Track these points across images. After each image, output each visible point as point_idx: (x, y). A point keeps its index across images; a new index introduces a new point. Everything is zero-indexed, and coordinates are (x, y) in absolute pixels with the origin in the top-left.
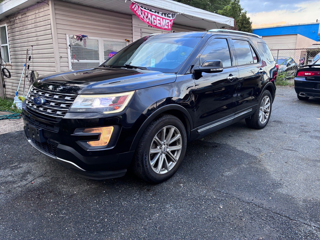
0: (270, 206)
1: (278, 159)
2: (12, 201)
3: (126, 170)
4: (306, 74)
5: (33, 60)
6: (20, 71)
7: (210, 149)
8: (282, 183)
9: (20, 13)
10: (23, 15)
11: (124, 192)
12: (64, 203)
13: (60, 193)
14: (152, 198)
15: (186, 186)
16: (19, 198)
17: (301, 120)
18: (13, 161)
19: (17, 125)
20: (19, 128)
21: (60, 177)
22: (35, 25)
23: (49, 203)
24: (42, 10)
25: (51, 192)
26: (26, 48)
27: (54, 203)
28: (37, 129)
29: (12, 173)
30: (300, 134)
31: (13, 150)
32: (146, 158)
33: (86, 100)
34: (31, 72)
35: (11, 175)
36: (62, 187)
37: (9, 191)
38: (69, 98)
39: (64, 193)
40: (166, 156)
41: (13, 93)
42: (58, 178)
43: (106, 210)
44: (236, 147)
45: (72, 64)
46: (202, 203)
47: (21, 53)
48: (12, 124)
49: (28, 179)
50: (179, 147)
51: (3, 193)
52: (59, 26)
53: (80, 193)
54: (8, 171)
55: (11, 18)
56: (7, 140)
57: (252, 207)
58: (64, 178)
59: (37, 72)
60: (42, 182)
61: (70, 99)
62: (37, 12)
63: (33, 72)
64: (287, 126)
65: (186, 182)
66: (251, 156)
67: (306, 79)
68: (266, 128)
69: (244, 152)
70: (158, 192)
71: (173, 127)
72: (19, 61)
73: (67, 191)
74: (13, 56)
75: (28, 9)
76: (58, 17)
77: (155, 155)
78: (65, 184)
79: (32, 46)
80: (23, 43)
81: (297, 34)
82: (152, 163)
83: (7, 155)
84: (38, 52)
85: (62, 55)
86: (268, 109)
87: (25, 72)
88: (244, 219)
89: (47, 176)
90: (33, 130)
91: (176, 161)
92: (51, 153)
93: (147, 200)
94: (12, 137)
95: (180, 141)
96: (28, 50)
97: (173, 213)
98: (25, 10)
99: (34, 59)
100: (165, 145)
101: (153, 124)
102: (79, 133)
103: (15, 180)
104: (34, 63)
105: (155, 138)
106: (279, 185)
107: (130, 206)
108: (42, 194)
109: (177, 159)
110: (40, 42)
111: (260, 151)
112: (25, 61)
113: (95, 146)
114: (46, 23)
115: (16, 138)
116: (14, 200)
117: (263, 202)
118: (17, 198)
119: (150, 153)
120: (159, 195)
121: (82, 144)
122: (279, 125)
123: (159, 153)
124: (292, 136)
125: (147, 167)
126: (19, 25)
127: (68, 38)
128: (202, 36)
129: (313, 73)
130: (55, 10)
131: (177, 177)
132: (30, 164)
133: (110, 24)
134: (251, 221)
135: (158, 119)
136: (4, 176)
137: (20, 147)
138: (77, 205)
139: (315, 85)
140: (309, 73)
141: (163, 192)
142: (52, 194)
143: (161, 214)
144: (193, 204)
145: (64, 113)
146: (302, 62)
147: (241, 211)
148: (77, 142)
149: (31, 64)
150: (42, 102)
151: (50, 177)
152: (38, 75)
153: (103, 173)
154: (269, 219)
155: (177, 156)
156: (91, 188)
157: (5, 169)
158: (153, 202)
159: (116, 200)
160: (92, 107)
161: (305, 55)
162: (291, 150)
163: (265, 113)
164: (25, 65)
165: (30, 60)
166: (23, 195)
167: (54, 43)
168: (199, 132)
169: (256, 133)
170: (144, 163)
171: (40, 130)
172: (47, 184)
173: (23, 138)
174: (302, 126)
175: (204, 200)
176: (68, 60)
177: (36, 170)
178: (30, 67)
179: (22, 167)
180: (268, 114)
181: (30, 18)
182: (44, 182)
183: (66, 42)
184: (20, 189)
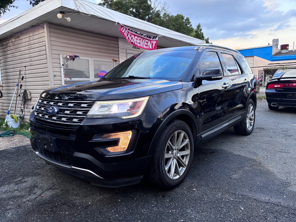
0: (287, 204)
1: (276, 161)
2: (24, 215)
3: (142, 177)
4: (275, 86)
5: (25, 80)
6: (11, 91)
7: (209, 155)
8: (289, 182)
9: (13, 37)
10: (16, 38)
11: (140, 200)
12: (81, 215)
13: (74, 205)
14: (170, 204)
15: (199, 190)
16: (32, 212)
17: (280, 126)
18: (16, 176)
19: (12, 142)
20: (14, 145)
21: (70, 189)
22: (29, 48)
23: (65, 216)
24: (37, 33)
25: (64, 204)
26: (19, 69)
27: (70, 215)
28: (51, 139)
29: (18, 187)
30: (285, 138)
31: (13, 165)
32: (162, 163)
33: (103, 107)
34: (23, 91)
35: (17, 190)
36: (74, 198)
37: (19, 206)
38: (85, 105)
39: (78, 205)
40: (177, 161)
41: (3, 113)
42: (68, 191)
43: (127, 219)
44: (232, 152)
45: (65, 82)
46: (222, 206)
47: (13, 74)
48: (7, 141)
49: (36, 192)
50: (187, 152)
51: (13, 208)
52: (53, 47)
53: (94, 203)
54: (12, 186)
55: (3, 42)
56: (5, 156)
57: (271, 206)
58: (73, 189)
59: (30, 90)
60: (52, 195)
61: (87, 106)
62: (31, 35)
63: (25, 91)
64: (270, 131)
65: (198, 187)
66: (249, 159)
67: (276, 91)
68: (252, 134)
69: (242, 156)
70: (174, 197)
71: (183, 132)
72: (10, 81)
73: (80, 202)
74: (4, 77)
75: (22, 32)
76: (52, 39)
77: (168, 160)
78: (76, 195)
79: (25, 67)
80: (16, 65)
81: (254, 56)
82: (167, 168)
83: (9, 171)
84: (31, 72)
85: (55, 73)
86: (252, 116)
87: (18, 92)
88: (269, 219)
89: (56, 189)
90: (45, 140)
91: (185, 166)
92: (64, 163)
93: (165, 206)
94: (9, 153)
95: (188, 146)
96: (20, 71)
97: (197, 217)
98: (18, 34)
99: (27, 79)
100: (176, 150)
101: (166, 129)
102: (97, 139)
103: (23, 194)
104: (27, 83)
105: (169, 143)
106: (287, 184)
107: (151, 213)
108: (55, 207)
109: (187, 164)
110: (34, 63)
111: (255, 154)
112: (18, 82)
113: (114, 151)
114: (41, 44)
115: (14, 154)
116: (26, 215)
117: (280, 200)
118: (29, 213)
119: (165, 158)
120: (176, 200)
121: (100, 150)
122: (263, 131)
123: (171, 158)
124: (279, 140)
125: (163, 172)
126: (12, 48)
127: (61, 59)
128: (197, 49)
129: (281, 85)
130: (50, 33)
131: (188, 182)
132: (35, 178)
133: (99, 45)
134: (276, 220)
135: (170, 124)
136: (10, 191)
137: (20, 162)
138: (95, 216)
139: (285, 96)
140: (278, 85)
141: (179, 197)
142: (65, 206)
143: (185, 220)
144: (214, 207)
145: (81, 120)
146: (261, 79)
147: (262, 211)
148: (95, 148)
149: (23, 84)
150: (56, 111)
151: (60, 189)
152: (31, 94)
153: (120, 181)
154: (292, 216)
155: (186, 161)
156: (105, 197)
157: (9, 184)
158: (172, 208)
159: (135, 208)
160: (110, 113)
161: (263, 73)
162: (284, 152)
163: (251, 120)
164: (17, 85)
165: (22, 80)
166: (35, 209)
167: (48, 62)
168: (203, 137)
169: (245, 139)
170: (161, 168)
171: (54, 139)
172: (57, 196)
173: (21, 154)
174: (284, 131)
175: (222, 203)
176: (61, 78)
177: (42, 183)
178: (22, 87)
179: (26, 181)
180: (253, 121)
181: (24, 41)
182: (54, 195)
183: (60, 61)
184: (30, 203)
